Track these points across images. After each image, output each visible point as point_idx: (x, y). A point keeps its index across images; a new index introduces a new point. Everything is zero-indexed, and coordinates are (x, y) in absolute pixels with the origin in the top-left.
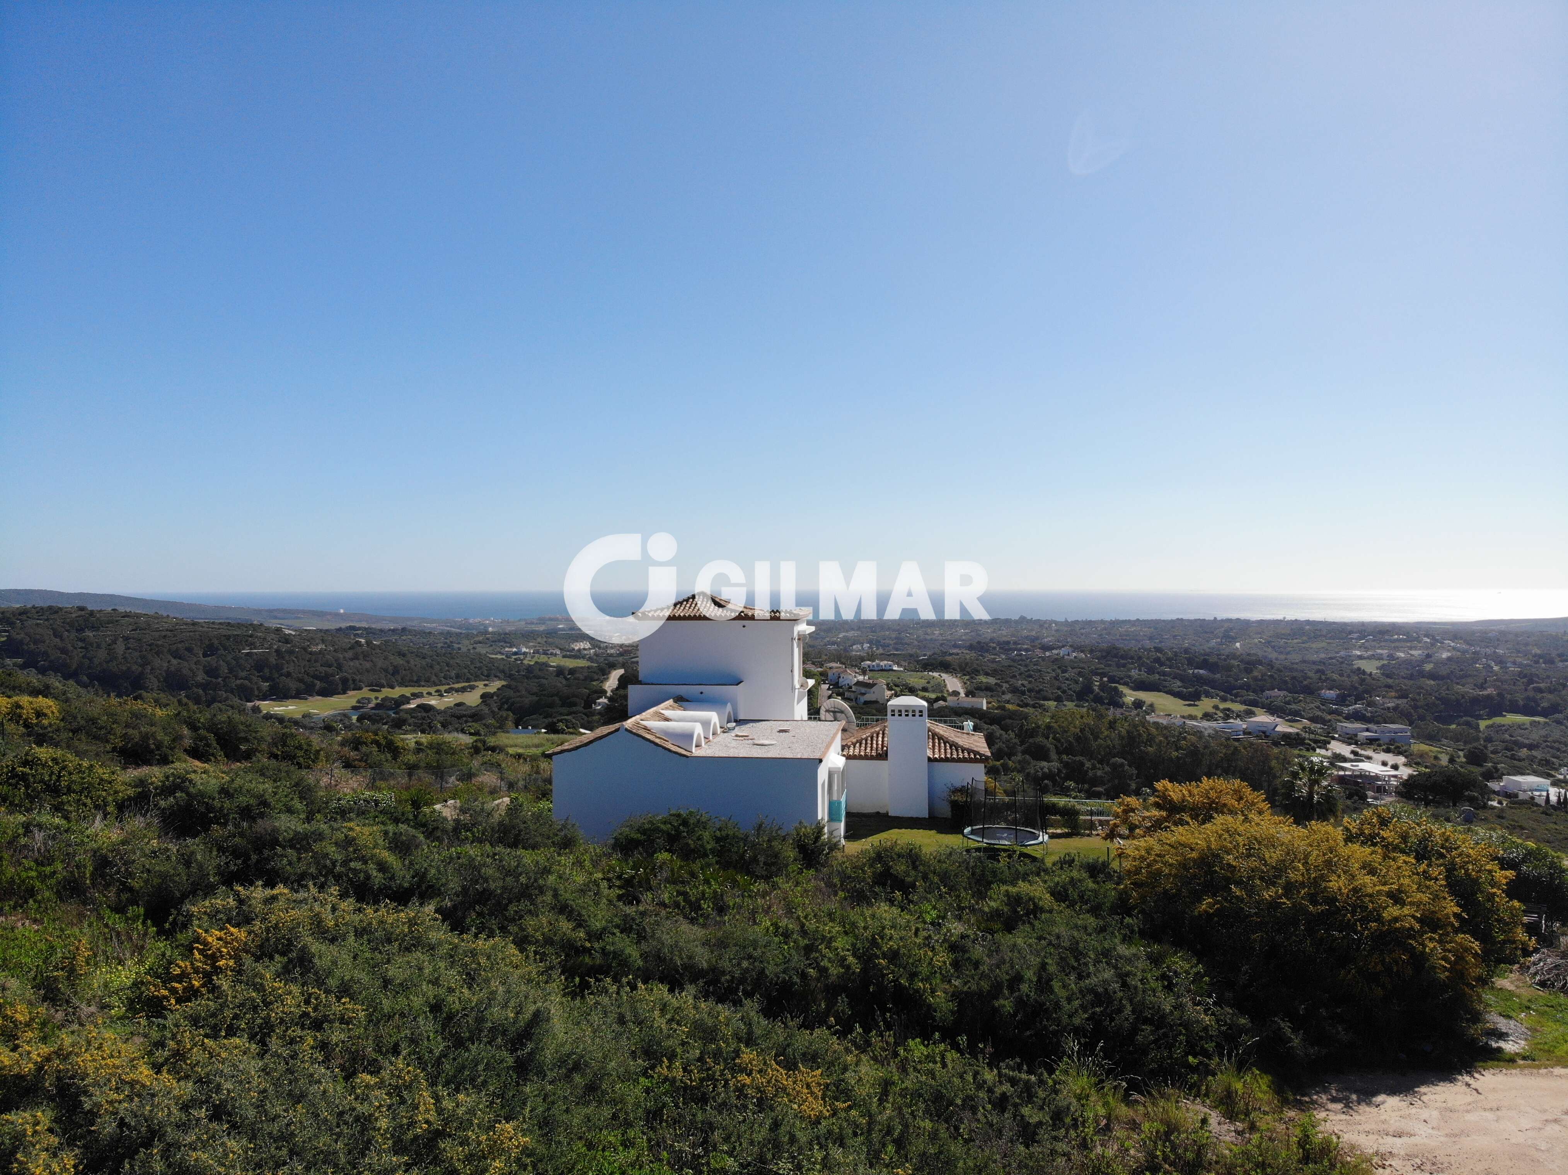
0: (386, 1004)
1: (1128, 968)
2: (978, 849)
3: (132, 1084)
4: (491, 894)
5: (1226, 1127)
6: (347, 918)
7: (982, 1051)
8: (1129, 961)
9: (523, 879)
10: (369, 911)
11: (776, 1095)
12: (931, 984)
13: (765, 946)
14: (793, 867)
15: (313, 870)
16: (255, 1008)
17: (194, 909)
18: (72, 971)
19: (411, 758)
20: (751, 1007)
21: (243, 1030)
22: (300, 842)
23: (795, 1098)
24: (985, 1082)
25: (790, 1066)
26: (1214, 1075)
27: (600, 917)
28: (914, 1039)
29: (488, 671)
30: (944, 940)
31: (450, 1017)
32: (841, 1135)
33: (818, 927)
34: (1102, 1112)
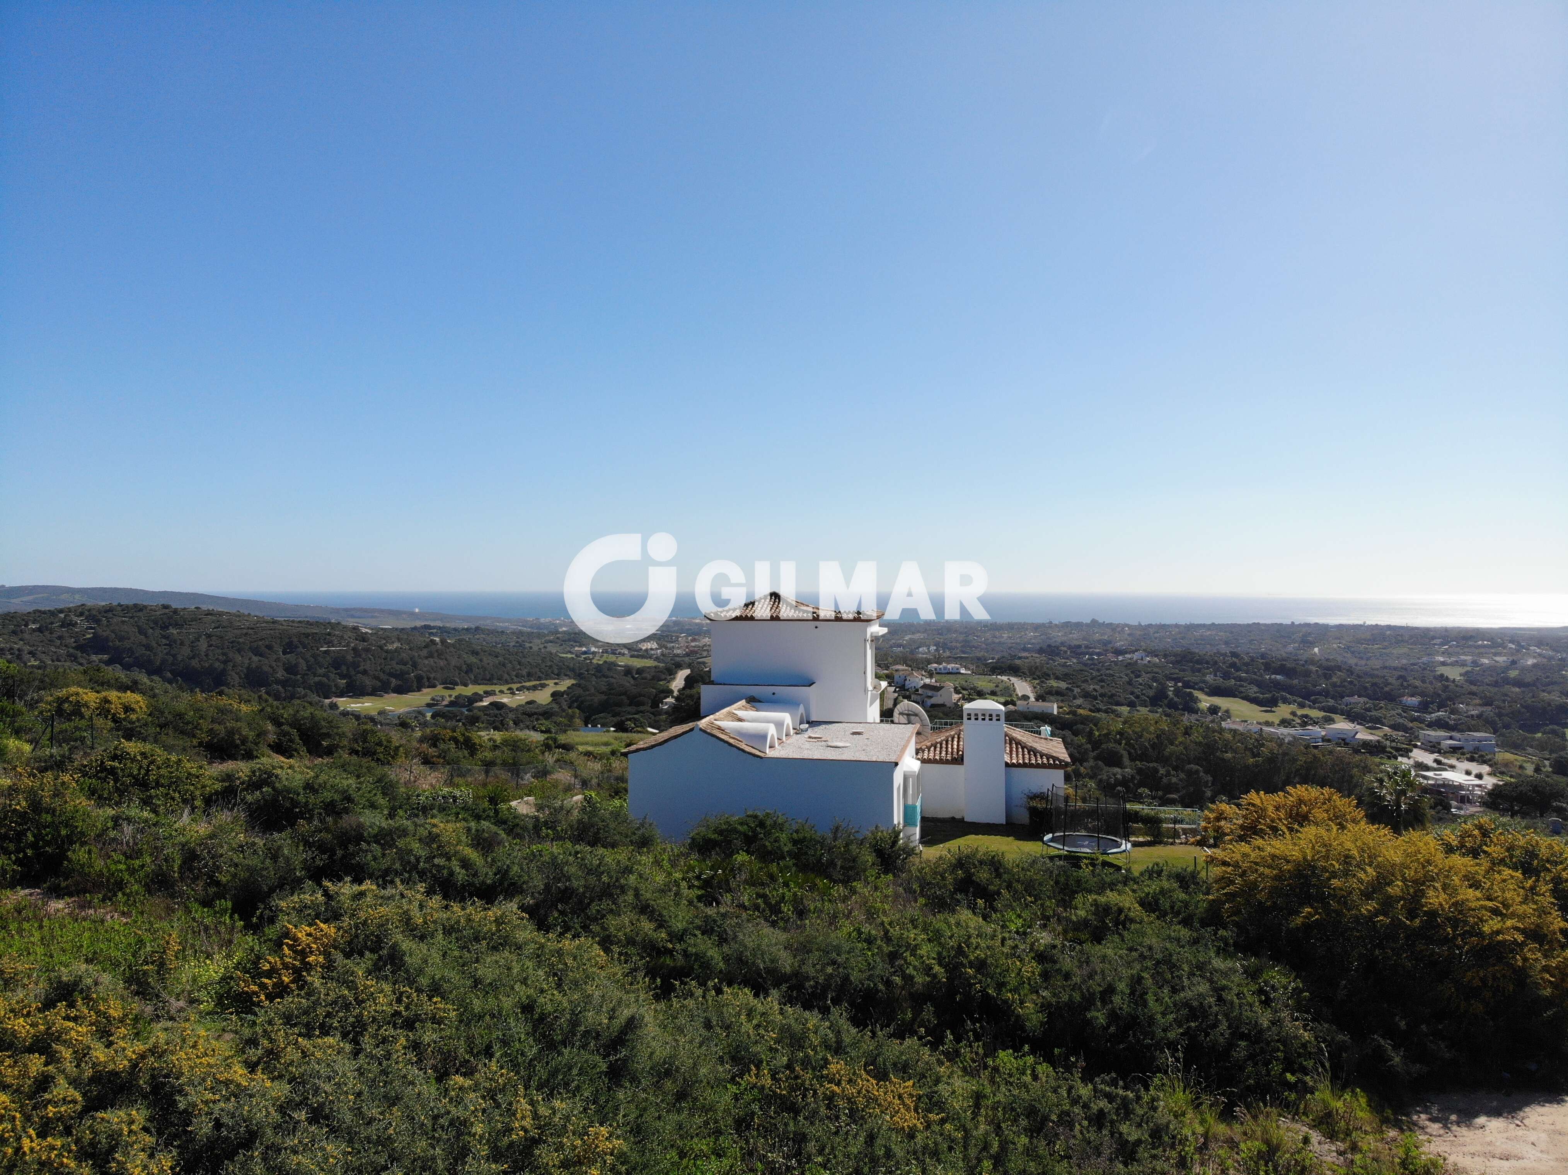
0: (477, 1004)
1: (1224, 982)
2: (1060, 857)
3: (227, 1083)
4: (572, 892)
5: (1326, 1146)
6: (436, 916)
7: (1074, 1065)
8: (1225, 974)
9: (605, 878)
10: (456, 907)
11: (867, 1106)
12: (1019, 995)
13: (849, 953)
14: (872, 872)
15: (397, 866)
16: (347, 1006)
17: (283, 904)
18: (162, 965)
19: (488, 755)
20: (840, 1016)
21: (336, 1028)
22: (385, 838)
23: (887, 1109)
24: (1080, 1097)
25: (881, 1076)
26: (1312, 1093)
27: (681, 918)
28: (1004, 1050)
29: (559, 670)
30: (1031, 950)
31: (542, 1018)
32: (936, 1150)
33: (903, 934)
34: (1200, 1130)
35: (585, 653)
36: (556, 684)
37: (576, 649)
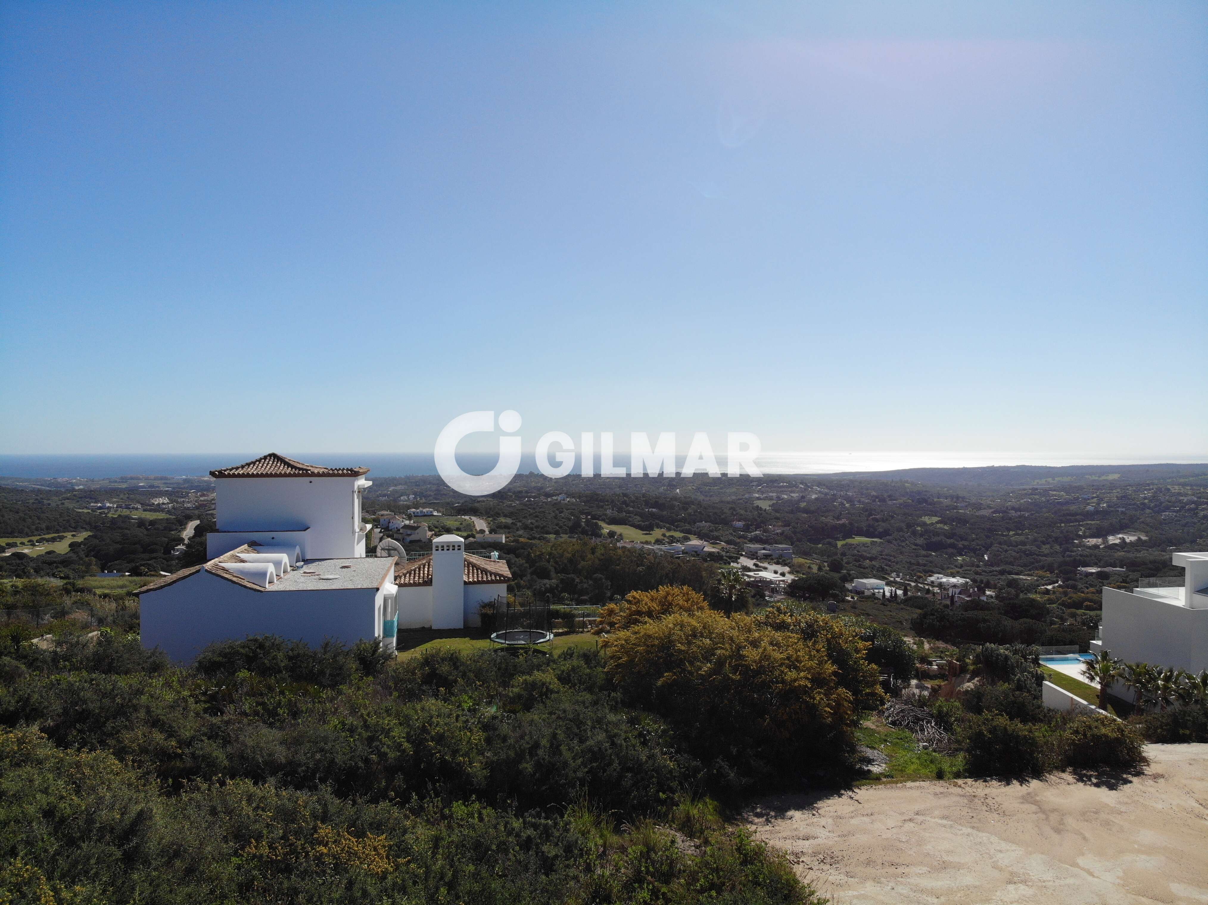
1: (616, 731)
2: (502, 649)
4: (89, 714)
5: (687, 843)
7: (510, 806)
8: (616, 725)
9: (118, 700)
11: (348, 860)
12: (469, 758)
13: (334, 741)
14: (355, 676)
19: (10, 600)
20: (326, 790)
23: (364, 860)
24: (513, 829)
25: (360, 834)
26: (677, 805)
27: (189, 727)
28: (457, 801)
29: (75, 525)
30: (479, 722)
31: (62, 821)
32: (404, 885)
33: (378, 722)
34: (600, 842)
35: (100, 508)
36: (73, 536)
37: (92, 504)
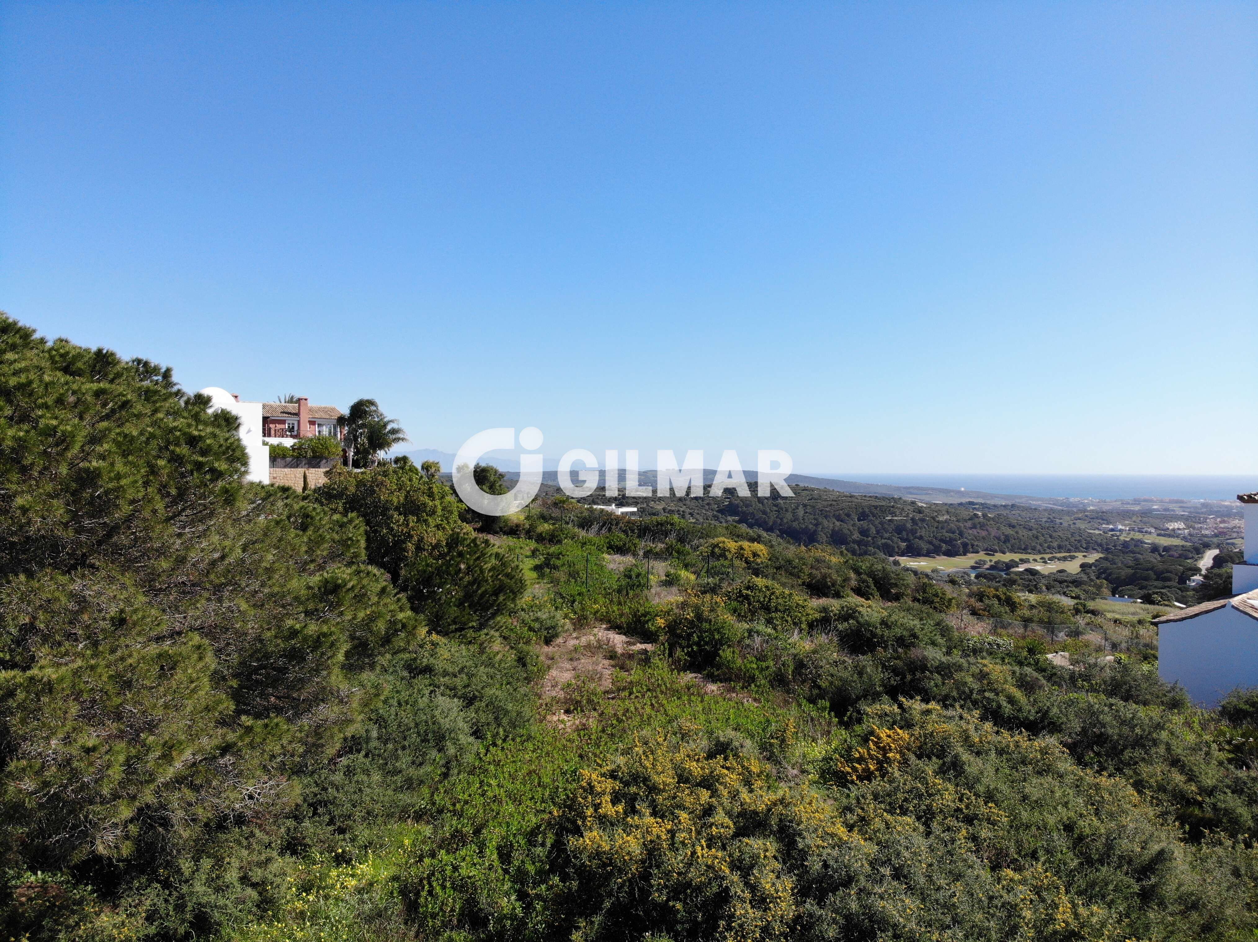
0: (1025, 816)
3: (833, 835)
4: (1107, 738)
6: (990, 738)
10: (1006, 734)
15: (955, 694)
16: (920, 796)
17: (869, 710)
18: (783, 741)
19: (1027, 613)
21: (911, 812)
22: (945, 670)
27: (1210, 775)
29: (1088, 545)
31: (1081, 838)
35: (1112, 530)
36: (1085, 556)
37: (1104, 526)
